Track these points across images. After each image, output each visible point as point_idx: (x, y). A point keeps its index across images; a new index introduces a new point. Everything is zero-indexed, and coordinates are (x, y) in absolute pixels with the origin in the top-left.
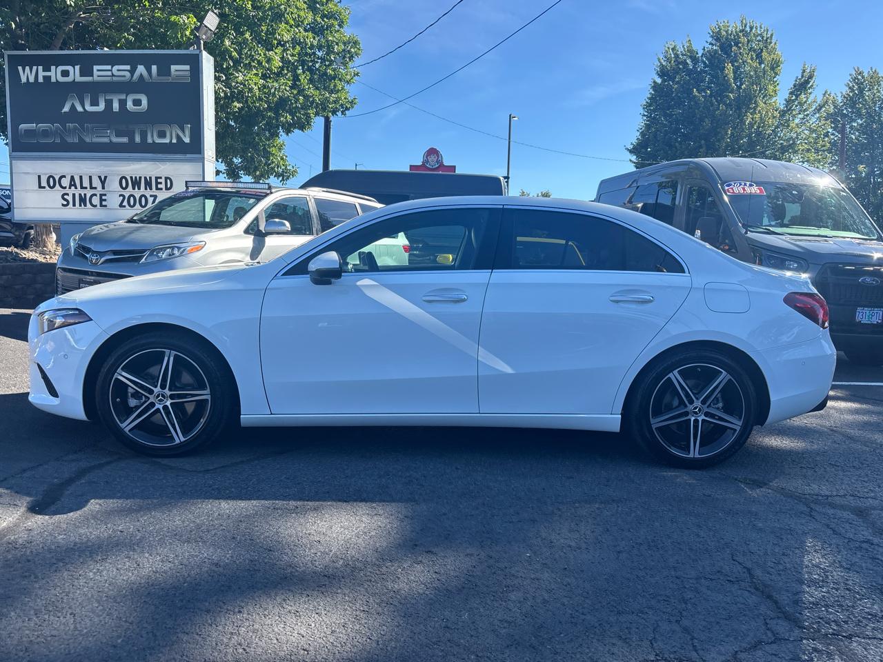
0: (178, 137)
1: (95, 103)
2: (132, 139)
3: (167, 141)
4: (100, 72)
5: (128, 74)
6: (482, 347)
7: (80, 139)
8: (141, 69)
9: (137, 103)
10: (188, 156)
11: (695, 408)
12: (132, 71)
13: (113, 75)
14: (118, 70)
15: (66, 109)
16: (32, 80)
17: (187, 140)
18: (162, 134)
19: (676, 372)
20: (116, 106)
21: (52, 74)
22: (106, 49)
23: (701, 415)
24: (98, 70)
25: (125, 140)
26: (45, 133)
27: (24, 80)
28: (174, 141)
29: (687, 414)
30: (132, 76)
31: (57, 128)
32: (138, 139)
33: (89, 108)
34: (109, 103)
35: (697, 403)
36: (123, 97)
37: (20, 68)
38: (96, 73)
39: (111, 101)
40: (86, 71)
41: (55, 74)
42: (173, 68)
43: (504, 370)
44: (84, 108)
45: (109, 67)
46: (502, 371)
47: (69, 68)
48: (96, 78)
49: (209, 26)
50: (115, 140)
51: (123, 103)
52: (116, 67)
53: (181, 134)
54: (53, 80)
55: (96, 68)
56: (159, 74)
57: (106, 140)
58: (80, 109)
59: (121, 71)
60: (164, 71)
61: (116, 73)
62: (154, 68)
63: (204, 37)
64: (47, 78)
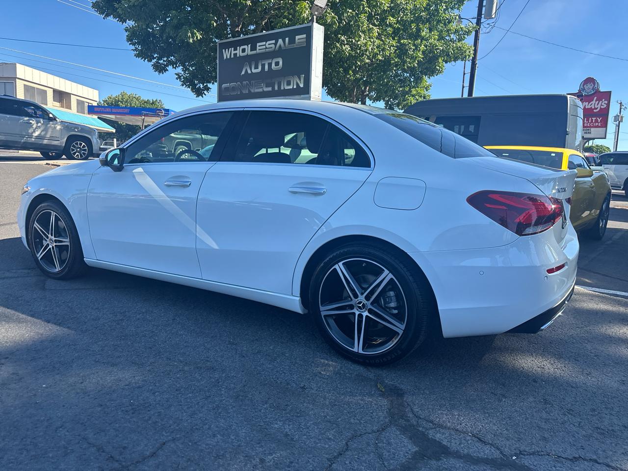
0: (297, 85)
1: (256, 68)
2: (273, 88)
3: (291, 87)
4: (261, 47)
5: (273, 46)
6: (199, 225)
7: (249, 91)
8: (280, 41)
9: (277, 64)
10: (302, 96)
11: (360, 303)
12: (275, 44)
13: (266, 48)
14: (269, 44)
15: (243, 73)
16: (228, 57)
17: (302, 85)
18: (289, 84)
19: (341, 264)
20: (266, 67)
21: (237, 52)
22: (264, 32)
23: (365, 311)
24: (259, 46)
25: (270, 89)
26: (233, 89)
27: (225, 57)
28: (295, 87)
29: (352, 307)
30: (276, 47)
31: (239, 85)
32: (276, 88)
33: (254, 71)
34: (263, 66)
35: (362, 298)
36: (270, 61)
37: (224, 50)
38: (258, 48)
39: (264, 64)
40: (253, 48)
41: (239, 52)
42: (297, 37)
43: (212, 246)
44: (251, 71)
45: (264, 43)
46: (210, 246)
47: (245, 47)
48: (258, 51)
49: (319, 5)
50: (266, 89)
51: (270, 65)
52: (268, 42)
53: (299, 82)
54: (238, 55)
55: (258, 44)
56: (289, 43)
57: (261, 90)
58: (249, 72)
59: (270, 45)
60: (292, 41)
61: (268, 46)
62: (287, 39)
63: (316, 13)
64: (235, 54)
